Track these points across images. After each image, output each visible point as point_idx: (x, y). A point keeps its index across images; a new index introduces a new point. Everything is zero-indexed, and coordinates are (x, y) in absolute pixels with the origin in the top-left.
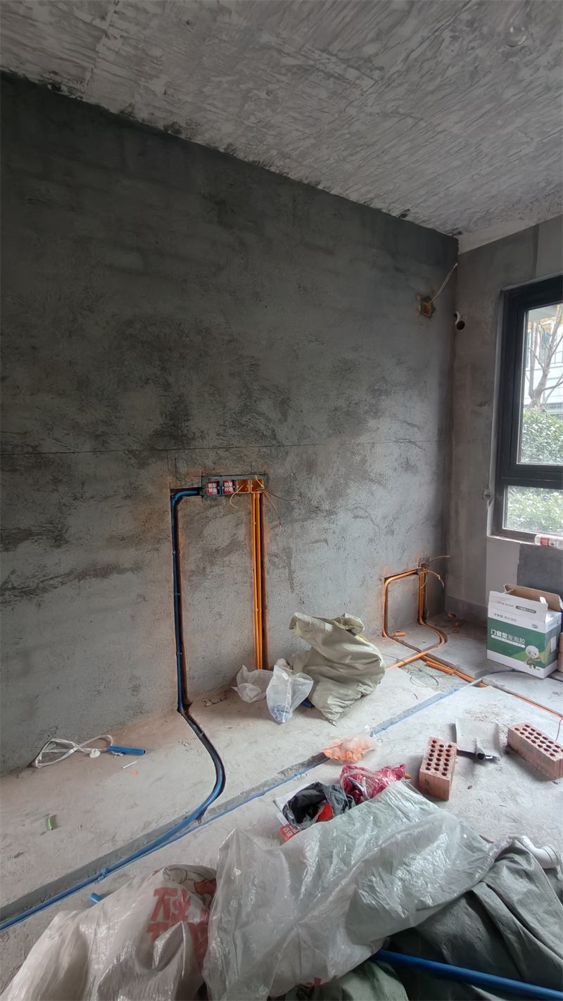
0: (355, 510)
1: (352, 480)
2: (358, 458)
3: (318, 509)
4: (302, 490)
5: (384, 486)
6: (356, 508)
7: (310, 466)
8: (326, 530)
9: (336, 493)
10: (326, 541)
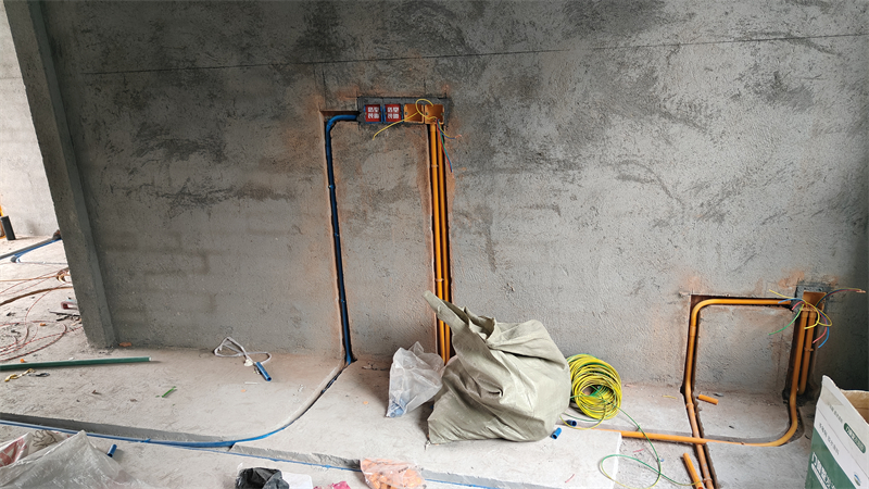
0: (624, 166)
1: (617, 112)
2: (634, 74)
3: (540, 157)
4: (510, 125)
5: (703, 129)
6: (627, 162)
7: (527, 88)
8: (557, 192)
9: (579, 135)
10: (557, 209)
